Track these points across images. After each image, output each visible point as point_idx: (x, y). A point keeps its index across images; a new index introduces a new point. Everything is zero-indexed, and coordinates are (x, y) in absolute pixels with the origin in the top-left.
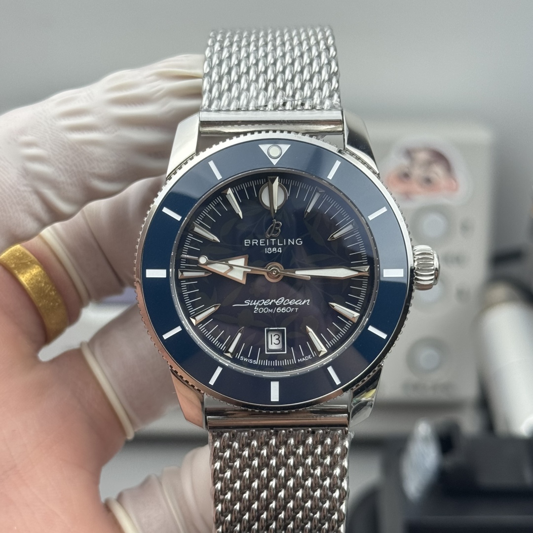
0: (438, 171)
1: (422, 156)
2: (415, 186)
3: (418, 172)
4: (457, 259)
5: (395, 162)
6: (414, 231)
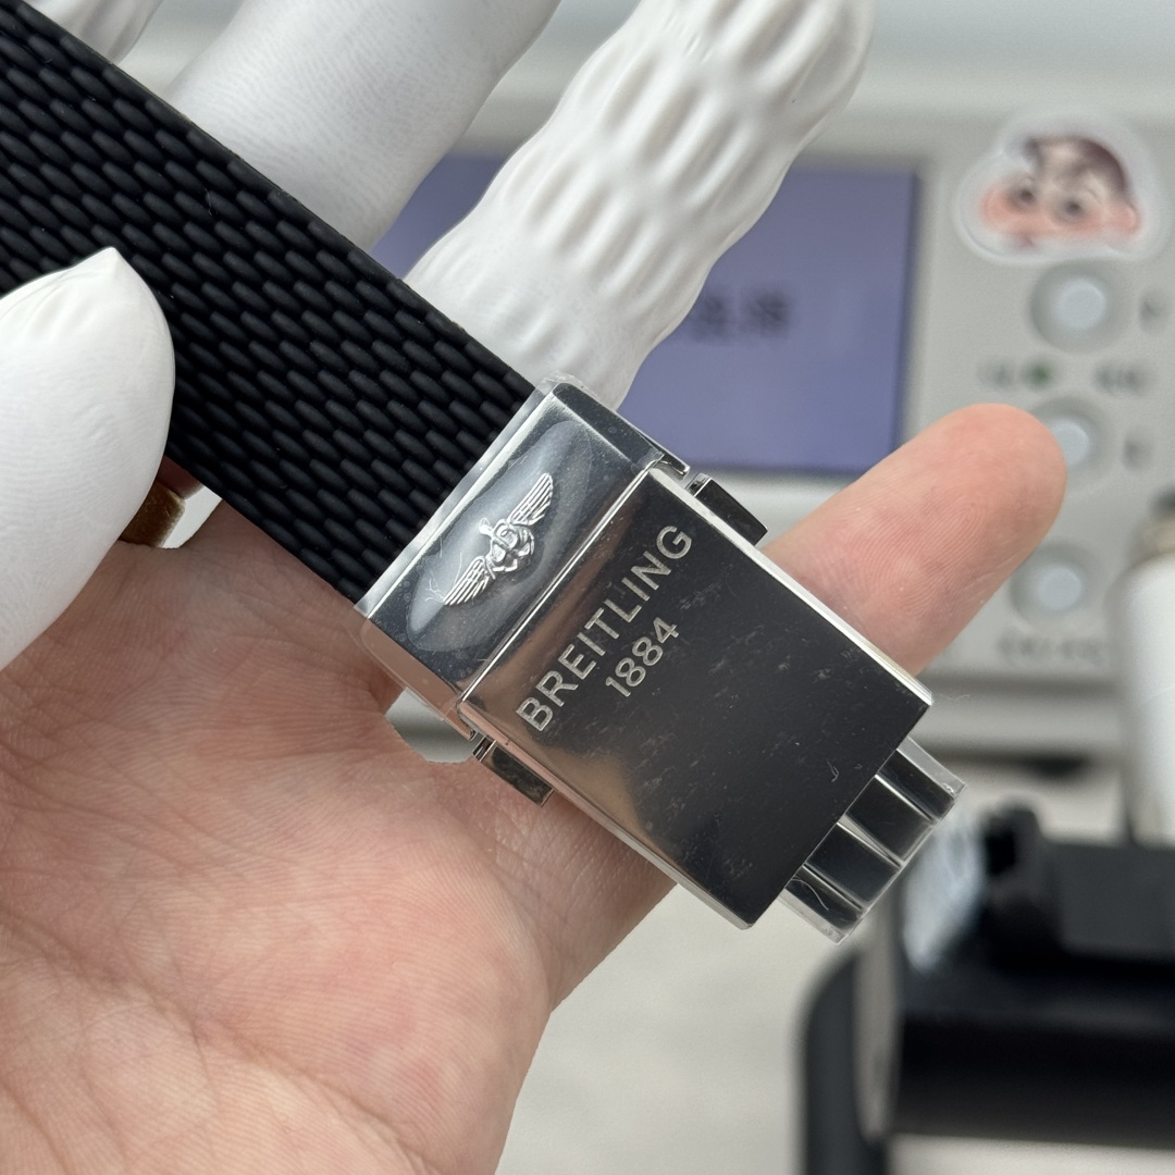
0: (1096, 188)
1: (1063, 155)
2: (1043, 219)
3: (1051, 189)
4: (1131, 380)
5: (1004, 165)
6: (1038, 315)
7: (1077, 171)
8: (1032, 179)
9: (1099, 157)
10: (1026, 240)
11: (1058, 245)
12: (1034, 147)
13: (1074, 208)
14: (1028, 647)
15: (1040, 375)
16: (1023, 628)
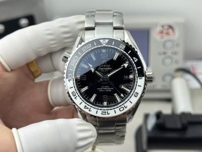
0: (170, 31)
1: (166, 27)
2: (164, 35)
3: (164, 31)
4: (175, 53)
5: (159, 29)
6: (164, 46)
7: (168, 29)
8: (162, 30)
9: (171, 27)
10: (162, 37)
11: (166, 38)
12: (163, 26)
13: (168, 34)
14: (165, 86)
15: (164, 53)
16: (164, 84)
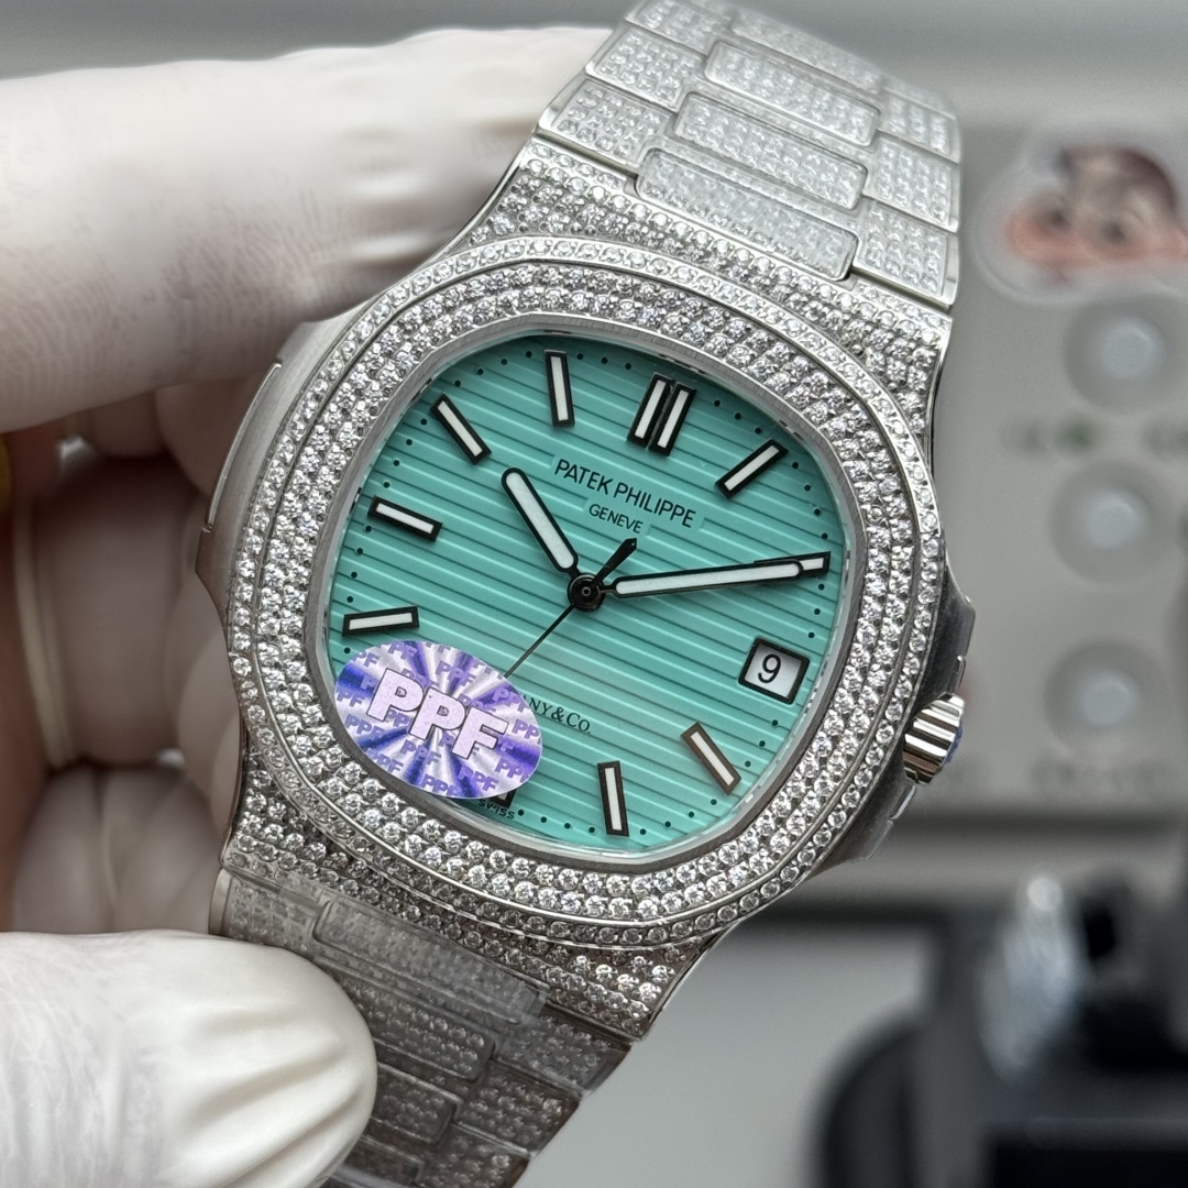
0: (1143, 208)
1: (1102, 168)
3: (1087, 210)
5: (1030, 182)
7: (1117, 190)
8: (1063, 199)
9: (1144, 169)
10: (1058, 273)
11: (1098, 277)
13: (1115, 235)
15: (1079, 436)
16: (1063, 751)
